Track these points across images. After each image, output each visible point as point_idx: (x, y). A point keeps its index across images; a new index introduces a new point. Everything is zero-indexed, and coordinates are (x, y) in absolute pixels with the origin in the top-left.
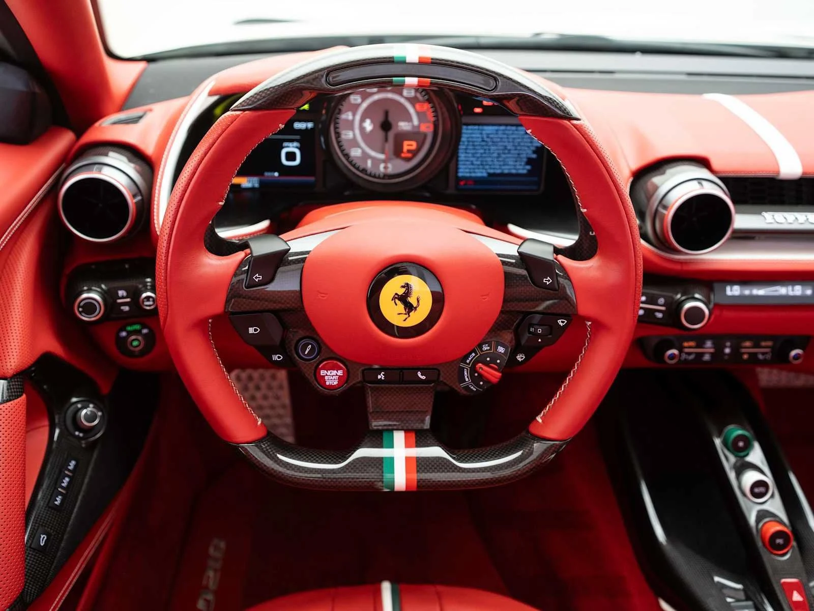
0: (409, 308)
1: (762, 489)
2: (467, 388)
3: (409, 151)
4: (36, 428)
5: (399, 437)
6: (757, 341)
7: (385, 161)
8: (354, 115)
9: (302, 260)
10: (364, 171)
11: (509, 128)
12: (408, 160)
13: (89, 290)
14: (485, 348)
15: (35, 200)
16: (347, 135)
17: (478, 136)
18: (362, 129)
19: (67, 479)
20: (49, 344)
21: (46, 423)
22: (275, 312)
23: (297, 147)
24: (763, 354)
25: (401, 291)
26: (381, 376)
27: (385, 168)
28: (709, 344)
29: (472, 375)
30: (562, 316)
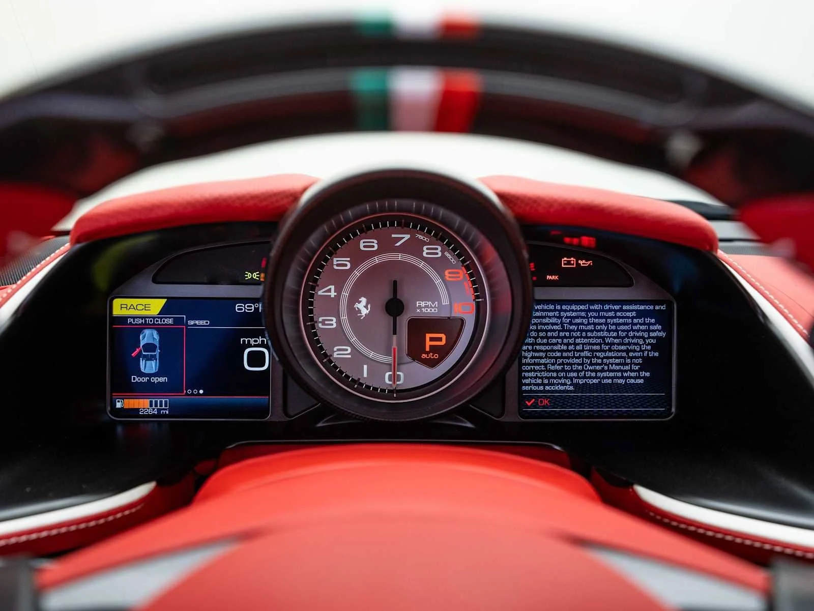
3: (434, 349)
7: (391, 366)
8: (339, 291)
10: (356, 383)
11: (607, 307)
12: (432, 364)
16: (327, 323)
17: (554, 320)
27: (394, 378)
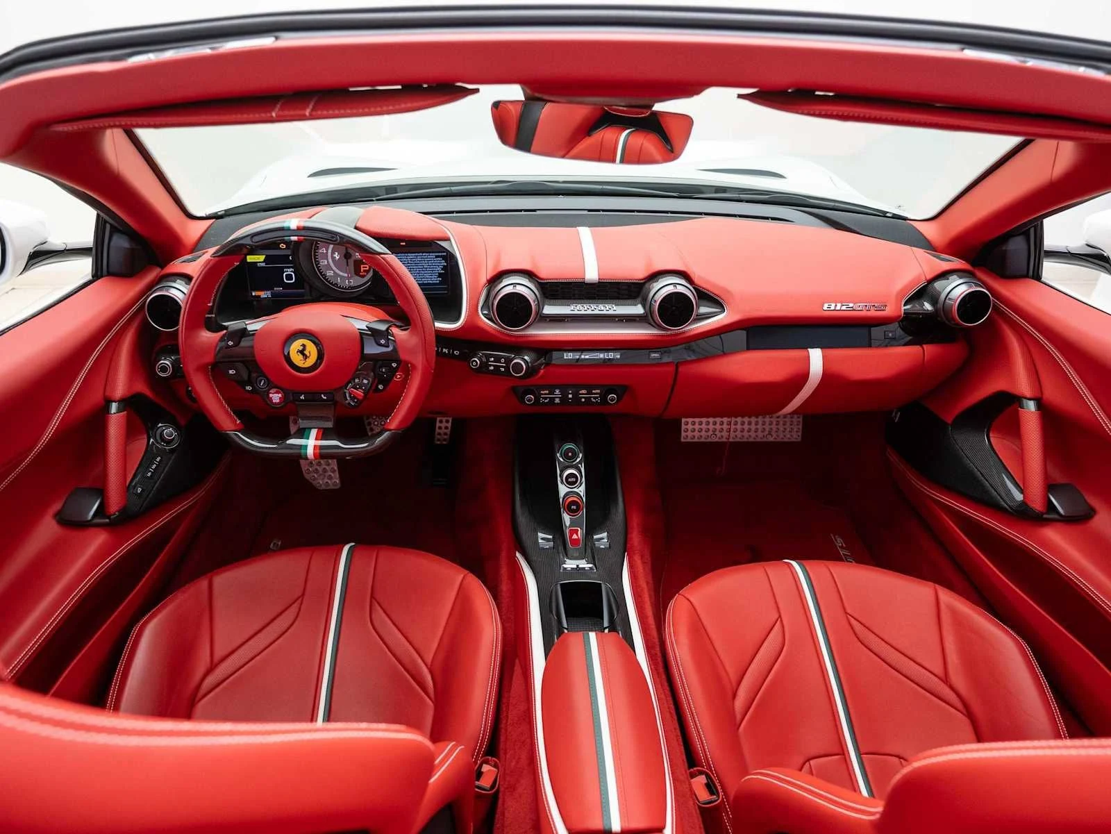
0: (306, 357)
1: (574, 480)
2: (349, 403)
3: (364, 271)
4: (138, 439)
5: (314, 432)
6: (590, 388)
7: (348, 278)
8: (327, 250)
9: (253, 334)
10: (336, 285)
11: (424, 254)
12: (363, 276)
13: (165, 359)
14: (357, 380)
15: (134, 308)
16: (323, 262)
18: (333, 258)
19: (155, 465)
20: (141, 387)
21: (145, 436)
22: (242, 362)
23: (292, 272)
24: (595, 398)
25: (301, 348)
26: (302, 397)
27: (349, 282)
28: (557, 392)
29: (350, 397)
30: (394, 361)
